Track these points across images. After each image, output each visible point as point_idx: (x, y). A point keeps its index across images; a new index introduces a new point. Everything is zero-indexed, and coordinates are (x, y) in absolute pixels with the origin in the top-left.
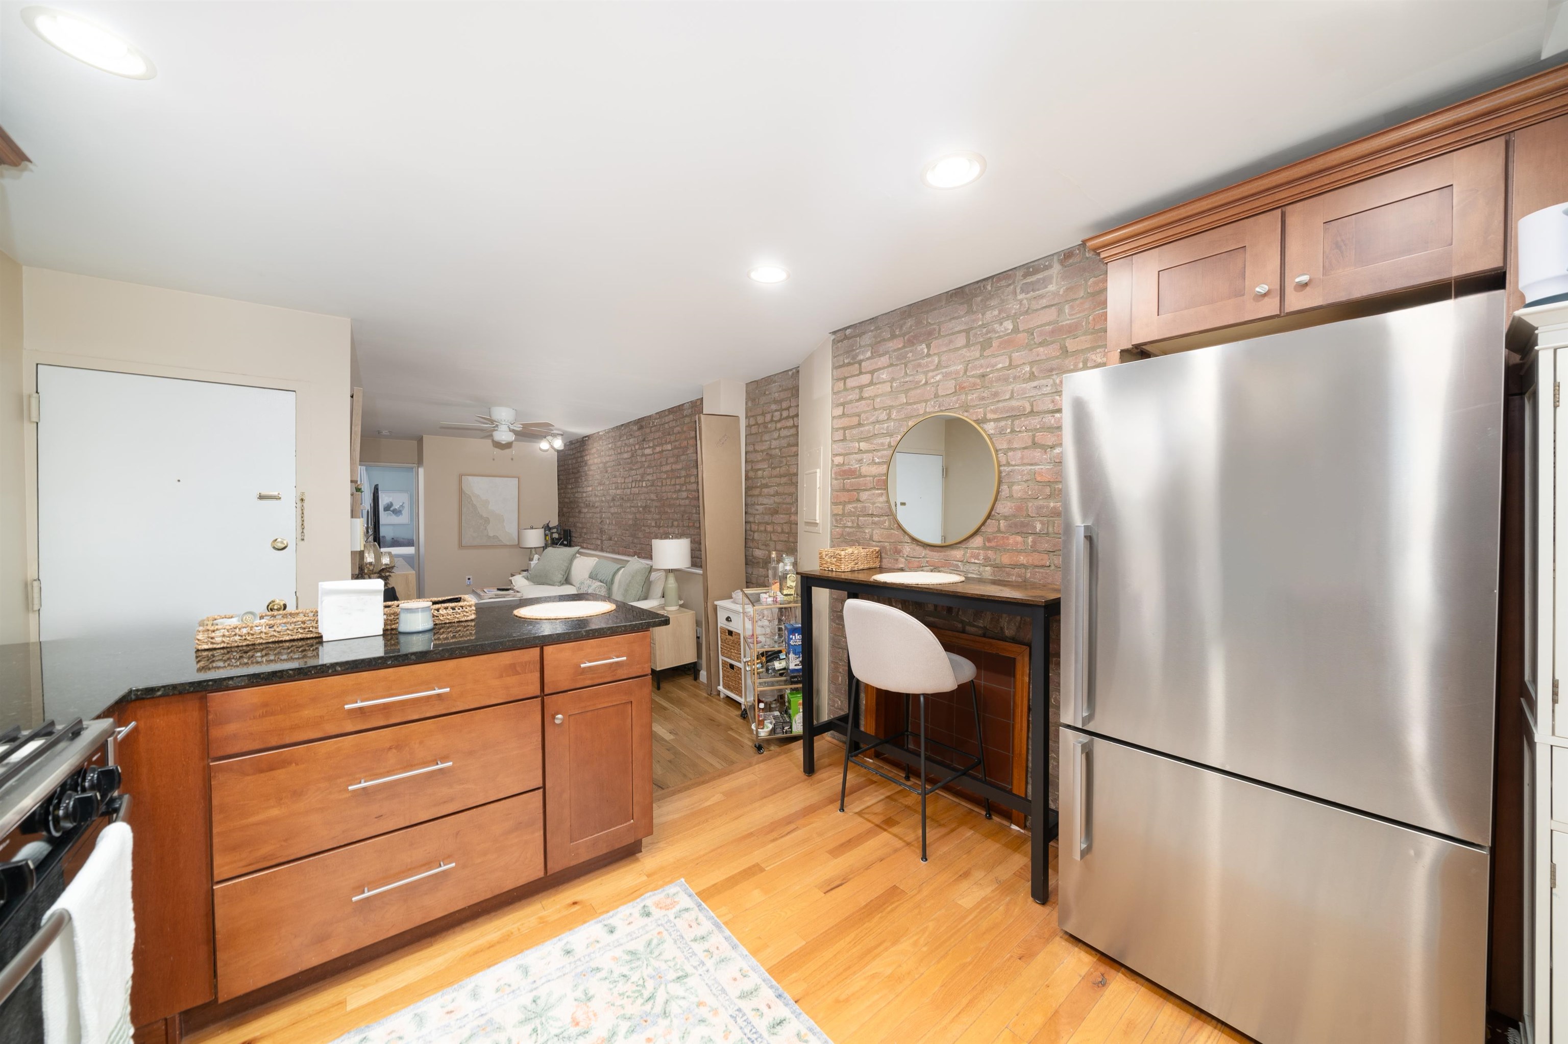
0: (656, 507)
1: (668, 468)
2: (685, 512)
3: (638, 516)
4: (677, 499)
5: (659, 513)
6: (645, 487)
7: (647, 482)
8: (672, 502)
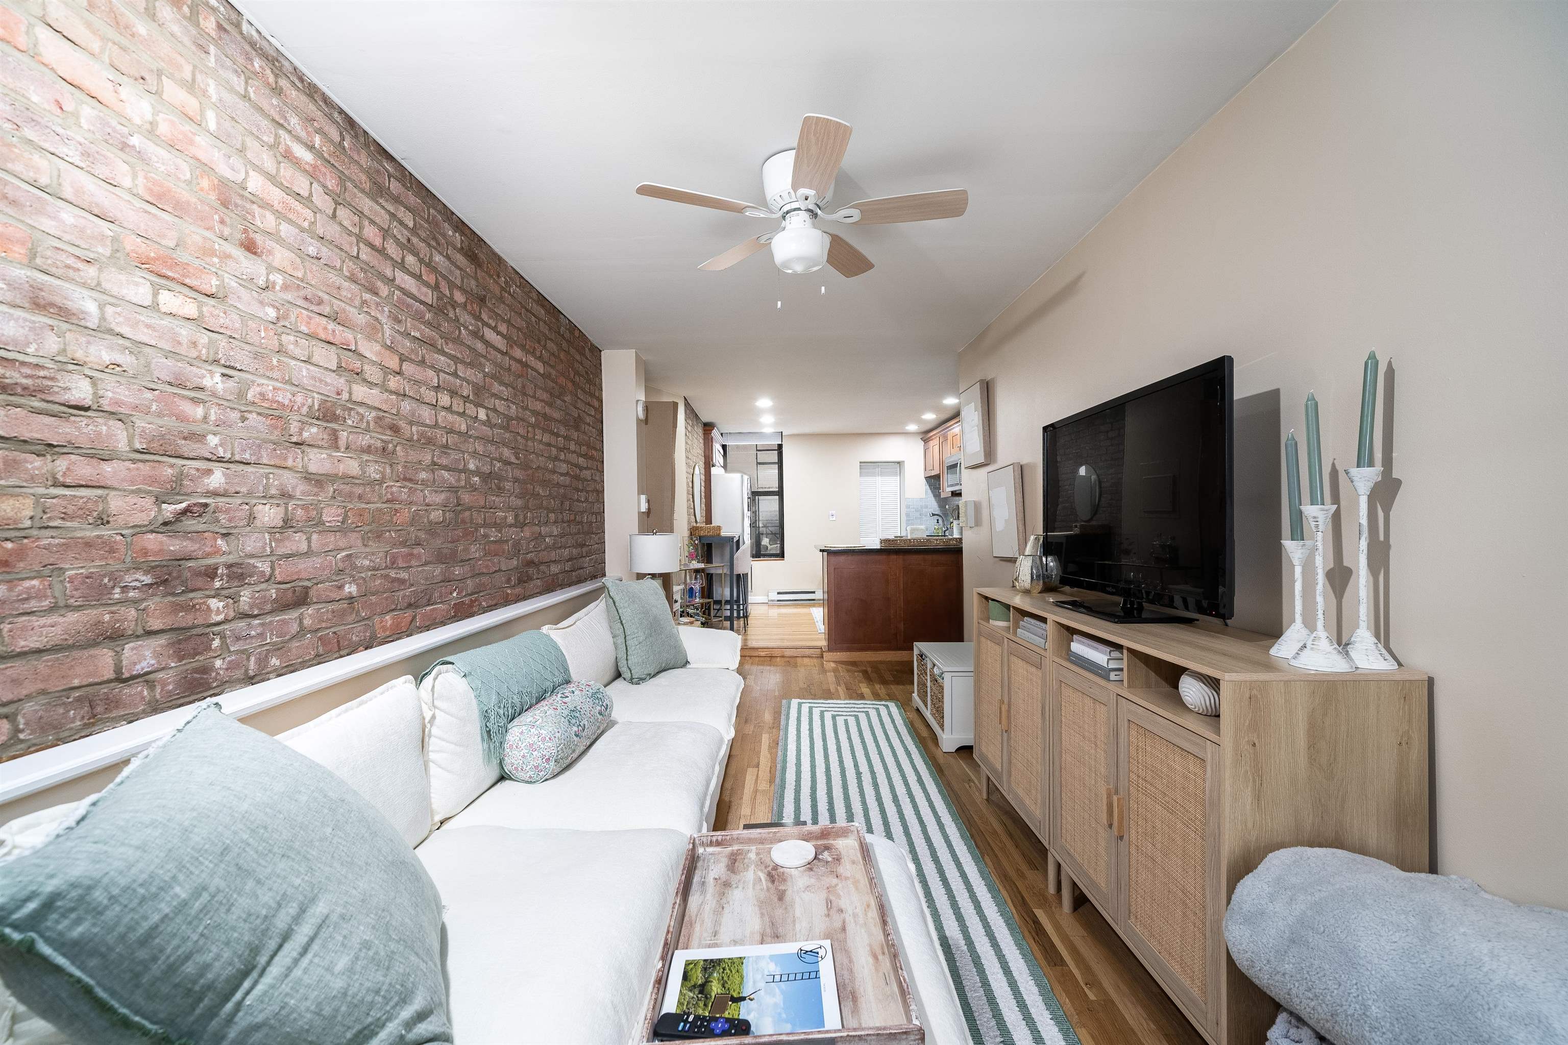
0: (516, 480)
1: (538, 406)
2: (564, 496)
3: (466, 498)
4: (554, 472)
5: (521, 496)
6: (484, 423)
7: (491, 414)
8: (548, 476)
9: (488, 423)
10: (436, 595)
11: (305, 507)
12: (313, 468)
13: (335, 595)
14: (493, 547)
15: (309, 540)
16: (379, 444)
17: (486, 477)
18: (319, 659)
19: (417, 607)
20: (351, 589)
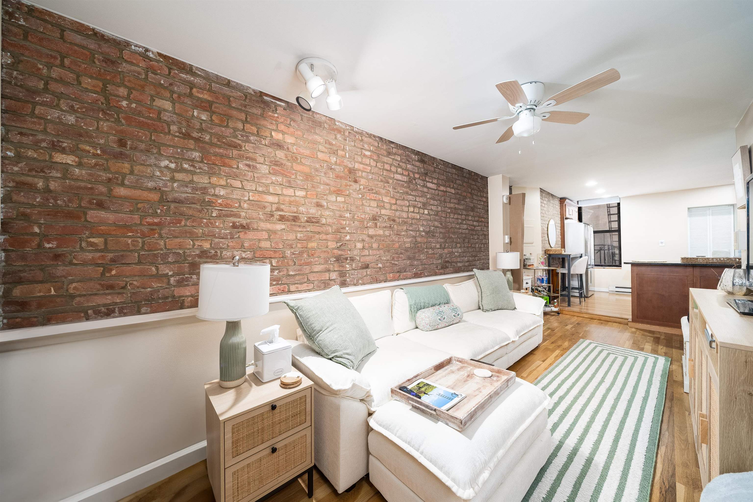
0: (441, 233)
1: (452, 205)
2: (465, 237)
3: (419, 239)
4: (460, 229)
5: (443, 238)
6: (427, 215)
7: (430, 211)
8: (456, 230)
9: (429, 214)
10: (408, 269)
11: (368, 244)
12: (370, 233)
13: (375, 266)
14: (430, 255)
15: (369, 252)
16: (389, 225)
17: (427, 233)
18: (371, 283)
19: (401, 272)
20: (380, 265)
